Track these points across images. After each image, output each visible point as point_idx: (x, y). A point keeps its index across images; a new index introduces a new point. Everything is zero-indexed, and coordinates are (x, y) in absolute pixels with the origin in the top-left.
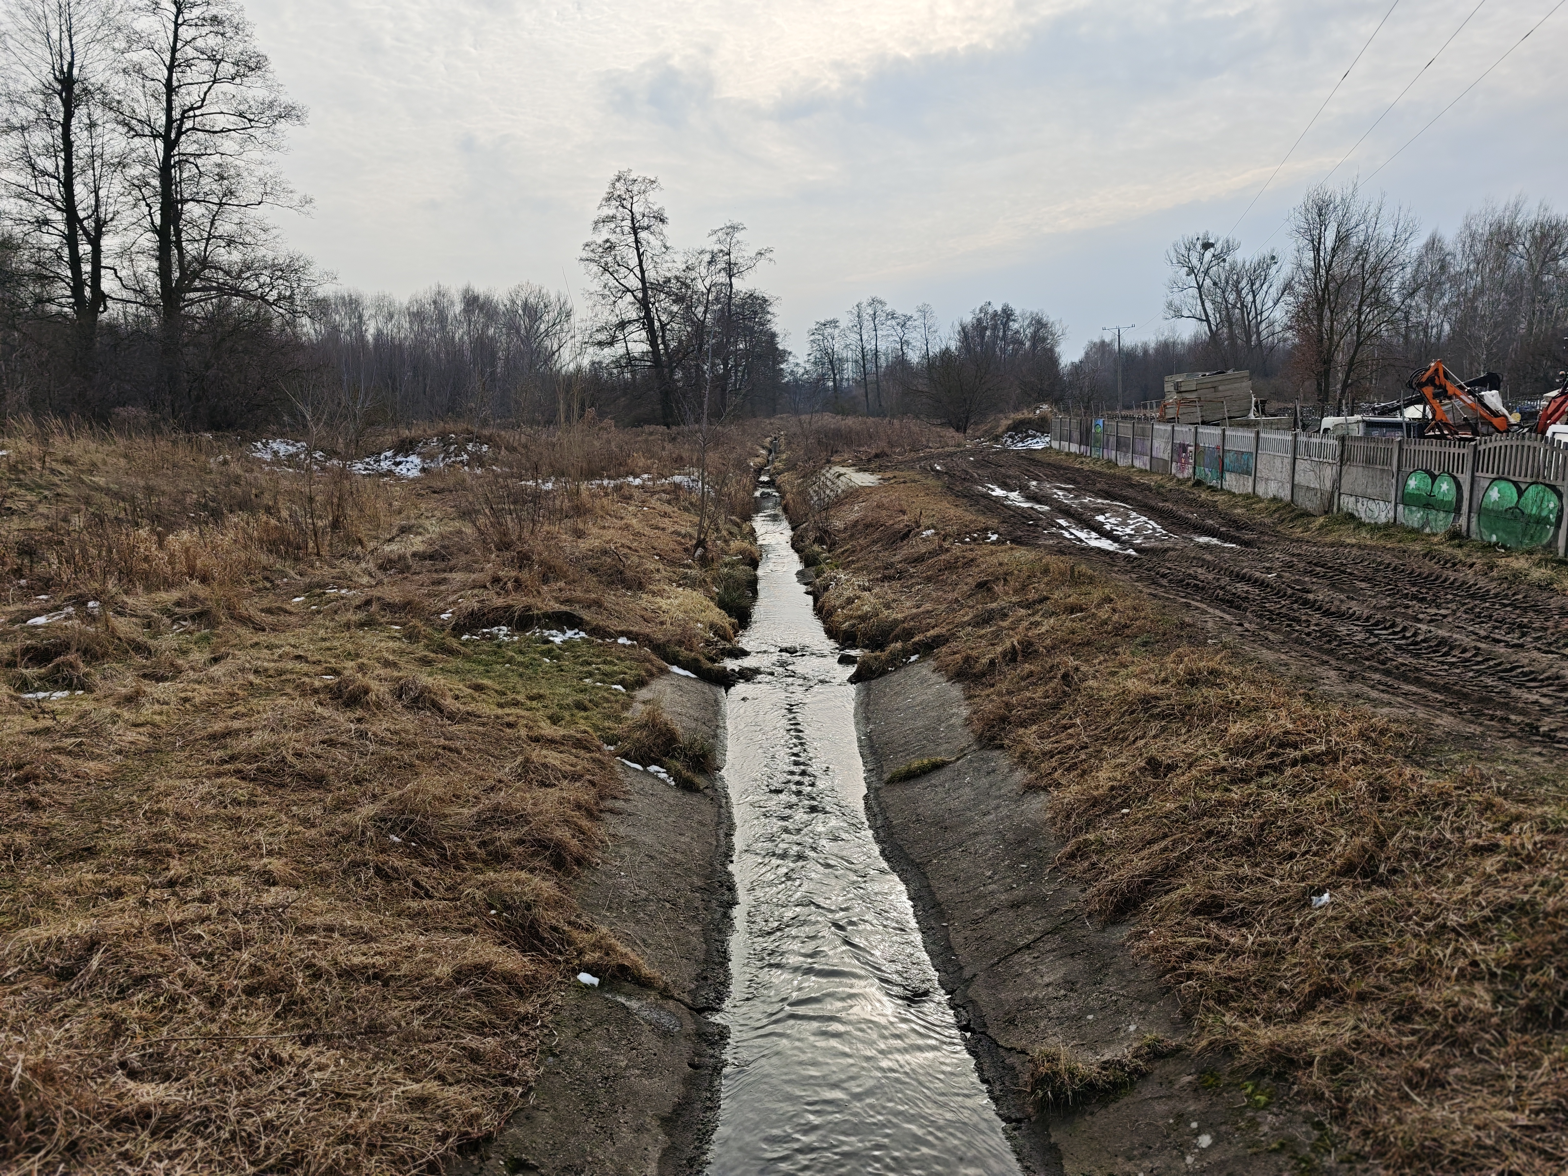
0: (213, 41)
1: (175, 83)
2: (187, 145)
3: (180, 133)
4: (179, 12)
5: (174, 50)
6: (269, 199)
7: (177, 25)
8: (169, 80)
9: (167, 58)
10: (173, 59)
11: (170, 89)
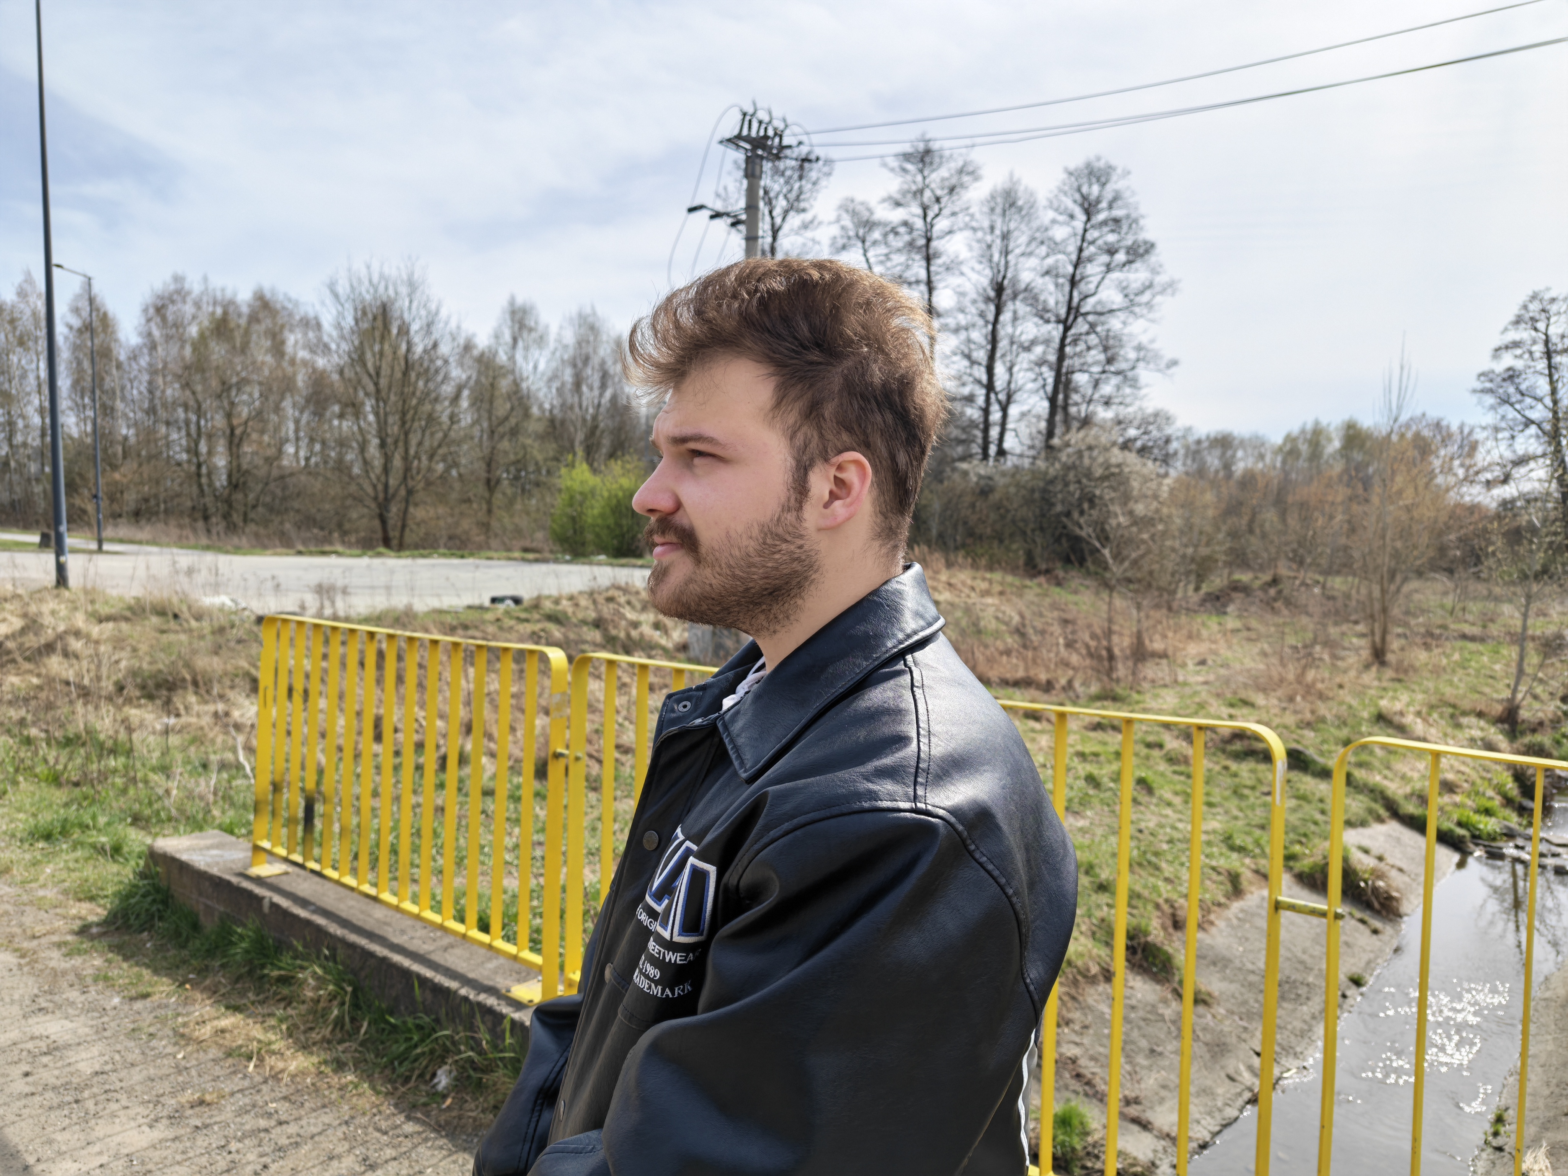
0: (1112, 238)
1: (1078, 277)
2: (1081, 327)
3: (1075, 318)
4: (1089, 220)
5: (1081, 250)
6: (1141, 364)
7: (1085, 230)
8: (1073, 276)
9: (1074, 257)
10: (1079, 258)
11: (1073, 282)
